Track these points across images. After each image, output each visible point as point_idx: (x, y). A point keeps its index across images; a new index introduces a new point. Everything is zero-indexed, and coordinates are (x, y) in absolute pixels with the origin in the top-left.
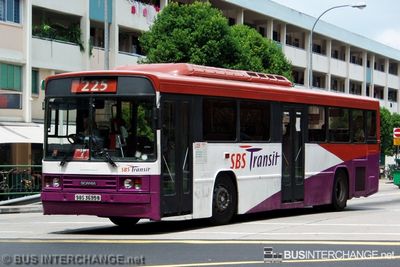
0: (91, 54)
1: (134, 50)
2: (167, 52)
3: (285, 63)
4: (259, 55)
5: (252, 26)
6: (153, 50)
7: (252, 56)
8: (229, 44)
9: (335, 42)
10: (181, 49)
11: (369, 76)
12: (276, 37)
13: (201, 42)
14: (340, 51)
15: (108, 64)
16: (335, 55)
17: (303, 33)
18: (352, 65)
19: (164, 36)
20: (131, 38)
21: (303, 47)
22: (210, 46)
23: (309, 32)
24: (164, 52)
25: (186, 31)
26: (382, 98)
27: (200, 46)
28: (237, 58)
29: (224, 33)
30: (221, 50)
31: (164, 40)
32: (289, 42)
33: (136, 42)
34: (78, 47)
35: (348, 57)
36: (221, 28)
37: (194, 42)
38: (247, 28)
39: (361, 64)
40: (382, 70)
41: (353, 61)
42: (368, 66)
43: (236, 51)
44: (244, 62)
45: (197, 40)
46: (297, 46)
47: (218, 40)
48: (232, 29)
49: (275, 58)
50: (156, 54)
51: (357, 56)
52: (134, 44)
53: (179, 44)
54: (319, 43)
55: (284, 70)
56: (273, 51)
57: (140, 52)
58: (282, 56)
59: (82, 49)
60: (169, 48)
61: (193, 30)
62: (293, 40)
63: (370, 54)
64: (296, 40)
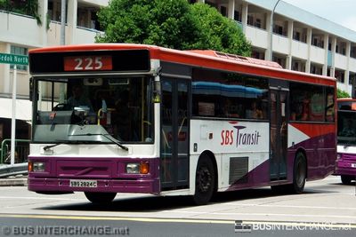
0: (48, 27)
1: (93, 25)
2: (126, 28)
3: (244, 43)
4: (219, 34)
5: (212, 5)
6: (111, 26)
7: (212, 35)
8: (188, 22)
9: (297, 24)
10: (140, 26)
11: (330, 59)
12: (238, 17)
13: (161, 19)
14: (301, 33)
15: (64, 38)
16: (297, 37)
17: (265, 13)
18: (313, 48)
19: (123, 12)
20: (90, 14)
21: (265, 28)
22: (170, 24)
23: (270, 12)
24: (122, 28)
25: (146, 7)
26: (343, 81)
27: (159, 24)
28: (196, 36)
29: (184, 11)
30: (180, 28)
31: (122, 16)
32: (250, 22)
33: (95, 18)
34: (35, 21)
35: (310, 39)
36: (181, 6)
37: (153, 20)
38: (207, 6)
39: (323, 47)
40: (344, 53)
41: (315, 43)
42: (330, 49)
43: (196, 29)
44: (203, 41)
45: (156, 17)
46: (258, 26)
47: (178, 17)
48: (193, 7)
49: (235, 37)
50: (114, 30)
51: (319, 39)
52: (92, 19)
53: (138, 20)
54: (280, 24)
55: (244, 50)
56: (233, 31)
57: (98, 27)
58: (242, 36)
59: (39, 22)
60: (127, 24)
61: (153, 7)
62: (255, 21)
63: (331, 37)
64: (258, 20)
